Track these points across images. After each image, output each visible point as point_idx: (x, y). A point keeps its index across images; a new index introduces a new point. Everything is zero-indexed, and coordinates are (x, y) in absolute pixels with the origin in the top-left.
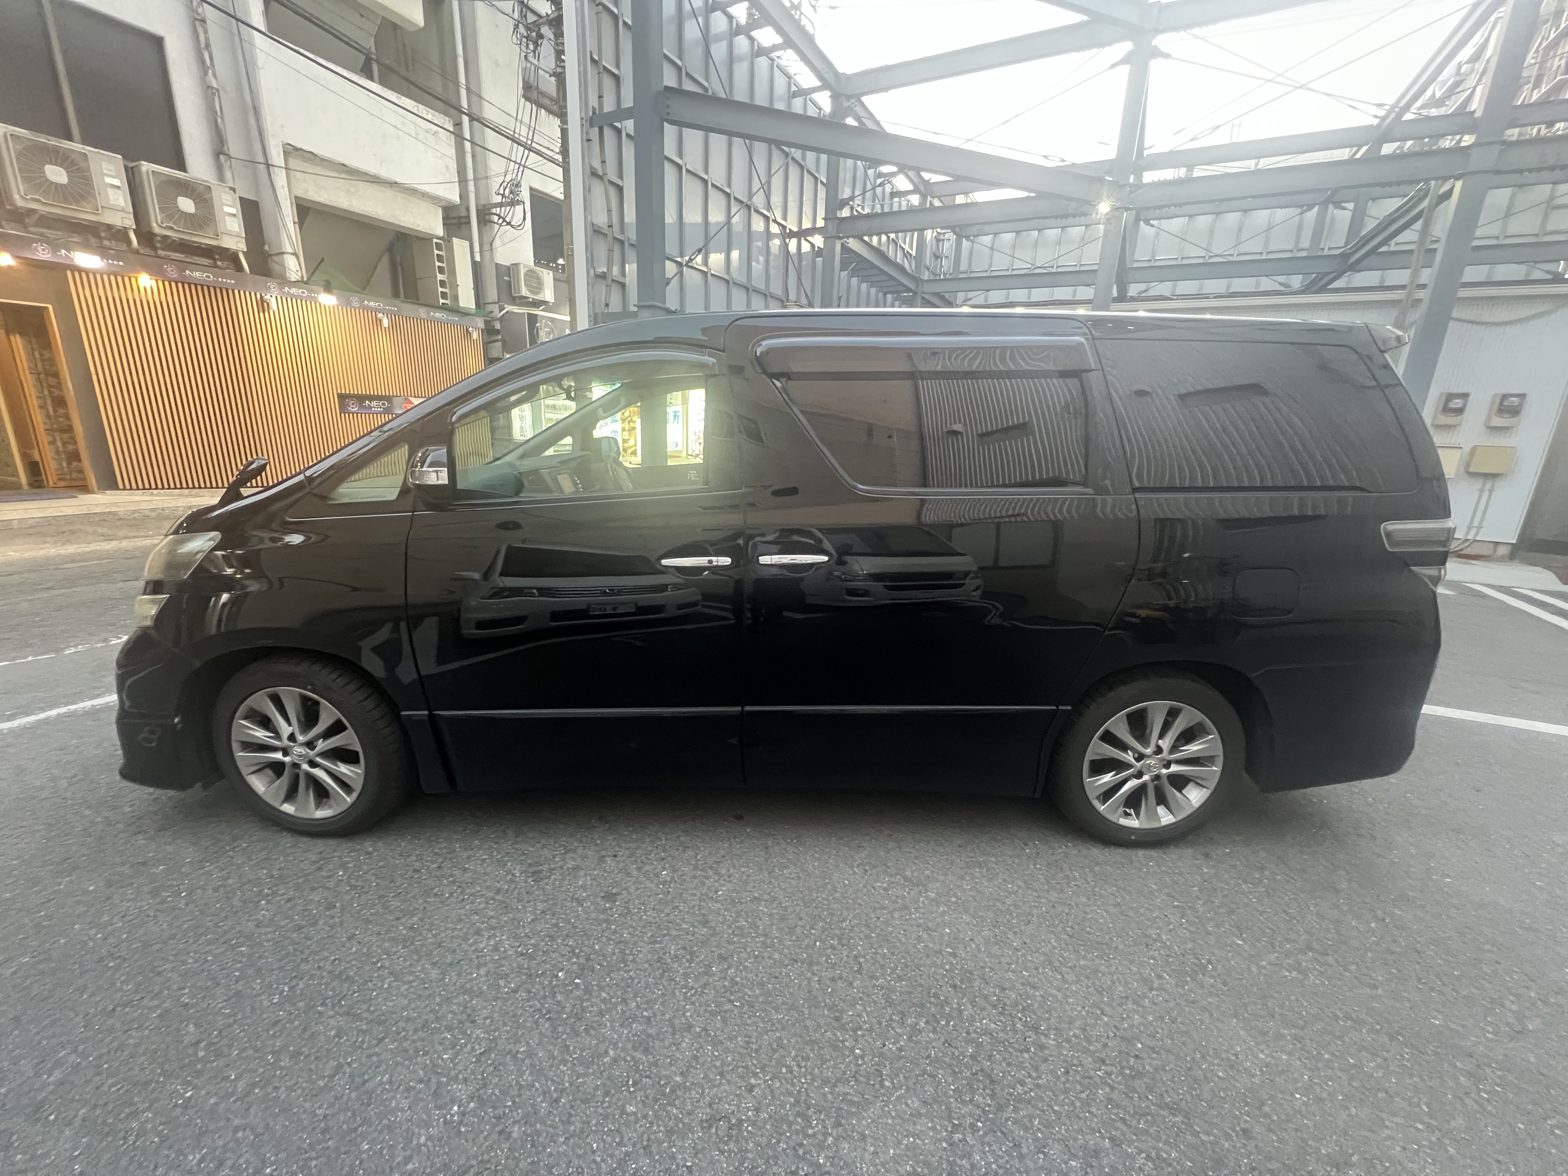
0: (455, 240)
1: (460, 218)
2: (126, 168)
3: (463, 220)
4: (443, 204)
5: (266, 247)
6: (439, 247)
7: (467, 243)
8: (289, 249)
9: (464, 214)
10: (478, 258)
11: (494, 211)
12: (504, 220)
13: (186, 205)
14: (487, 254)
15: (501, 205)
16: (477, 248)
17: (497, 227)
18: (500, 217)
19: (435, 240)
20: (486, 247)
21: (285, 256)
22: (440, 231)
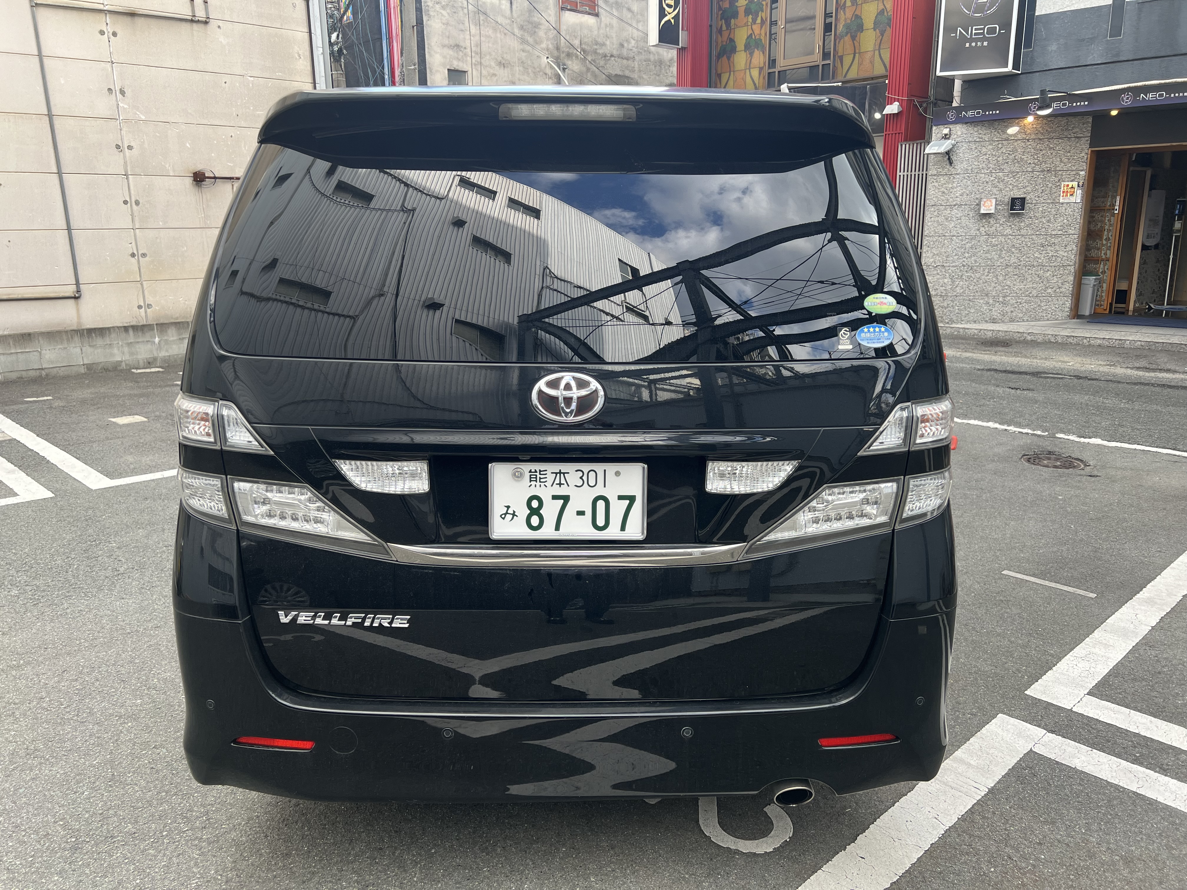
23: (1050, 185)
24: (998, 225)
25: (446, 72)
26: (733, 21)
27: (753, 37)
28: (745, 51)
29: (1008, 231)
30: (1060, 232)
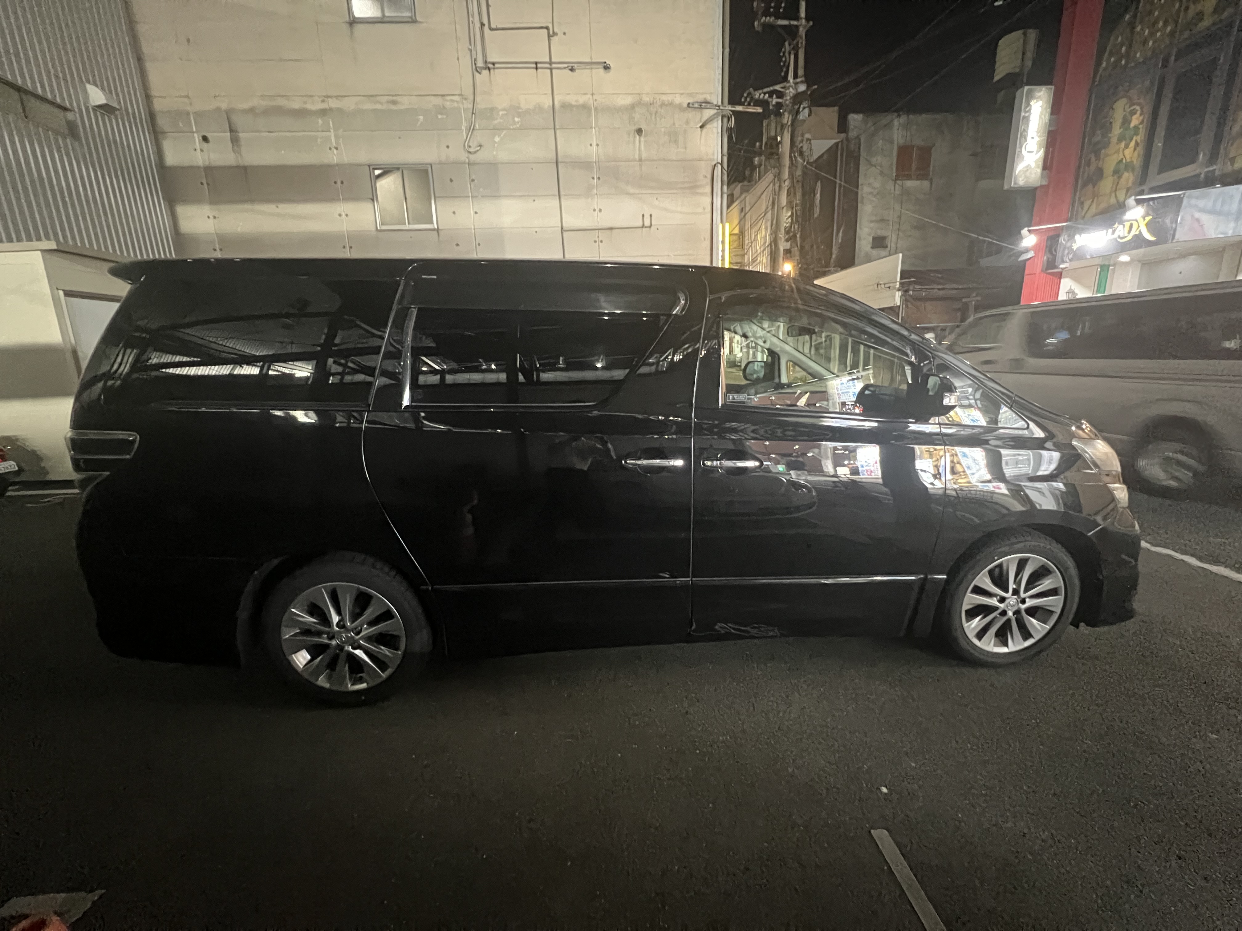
25: (871, 239)
26: (1103, 151)
27: (1124, 161)
28: (1113, 176)
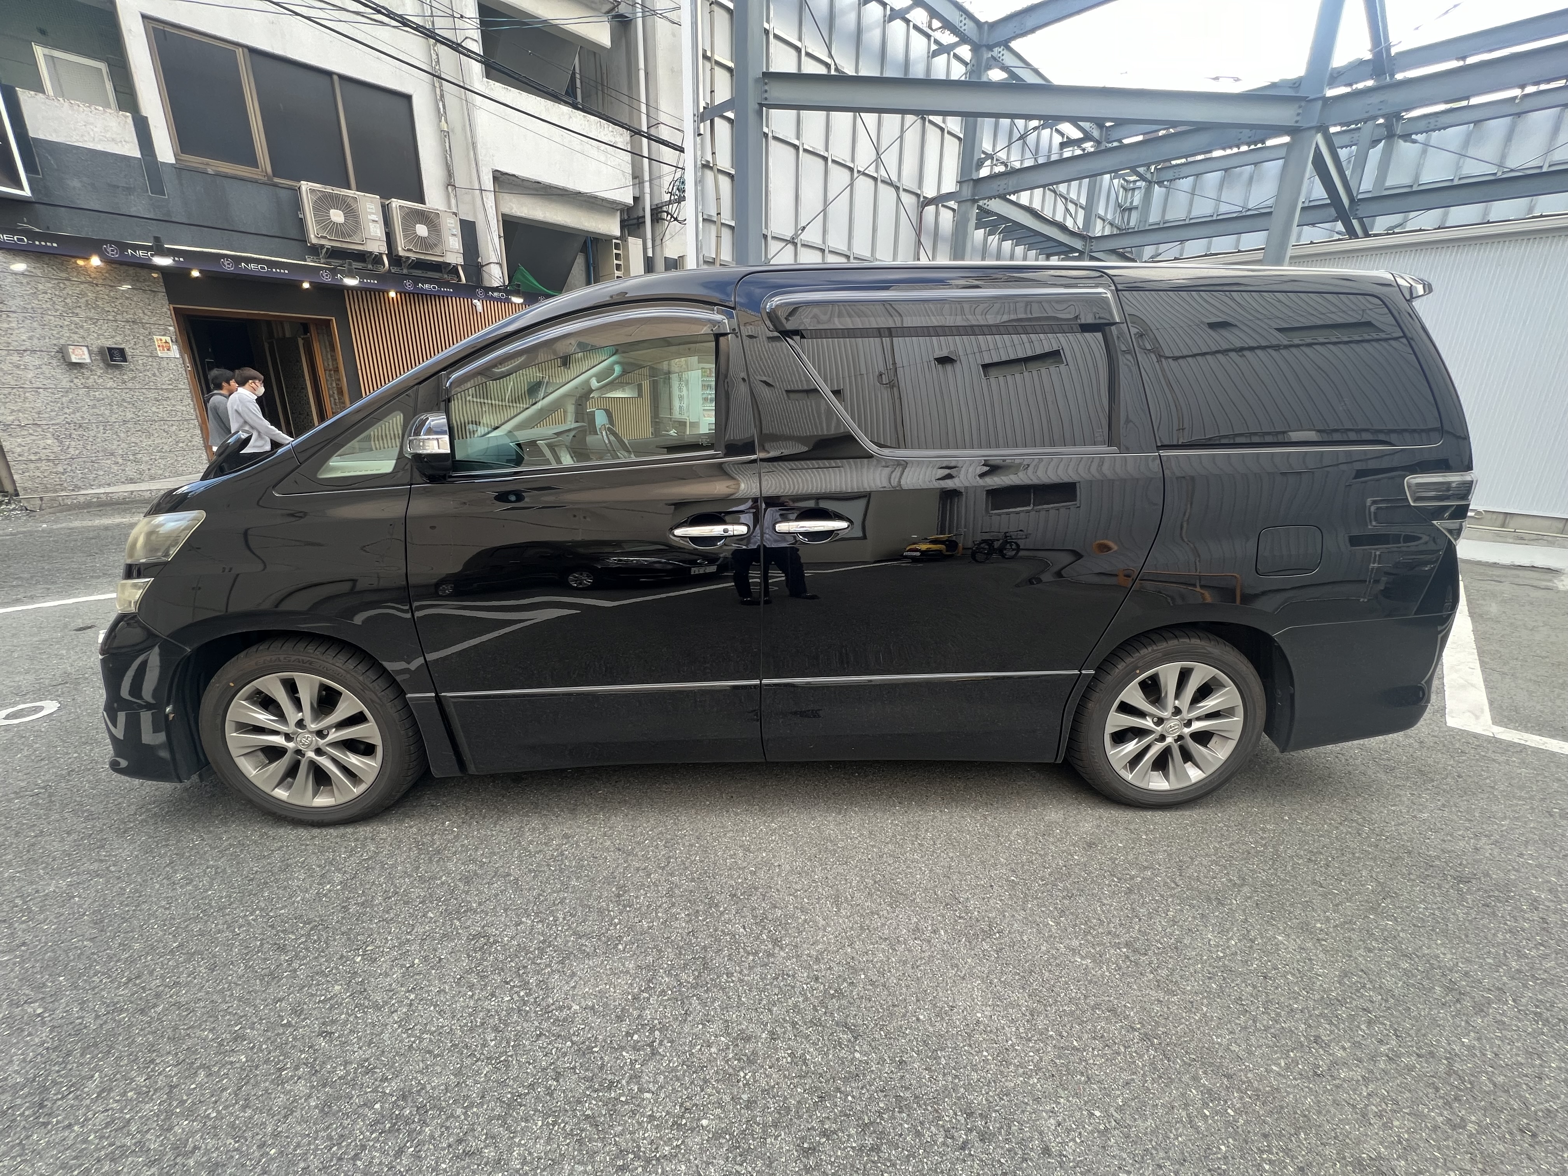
0: (631, 240)
1: (638, 218)
2: (383, 206)
3: (641, 220)
4: (619, 207)
5: (480, 260)
6: (617, 246)
7: (640, 241)
8: (494, 259)
9: (641, 214)
10: (650, 254)
11: (665, 209)
12: (672, 216)
13: (422, 230)
14: (658, 249)
15: (670, 202)
16: (649, 244)
17: (667, 223)
18: (668, 213)
19: (614, 241)
20: (658, 242)
21: (492, 265)
22: (618, 233)
23: (142, 338)
24: (96, 377)
29: (110, 384)
30: (170, 387)
